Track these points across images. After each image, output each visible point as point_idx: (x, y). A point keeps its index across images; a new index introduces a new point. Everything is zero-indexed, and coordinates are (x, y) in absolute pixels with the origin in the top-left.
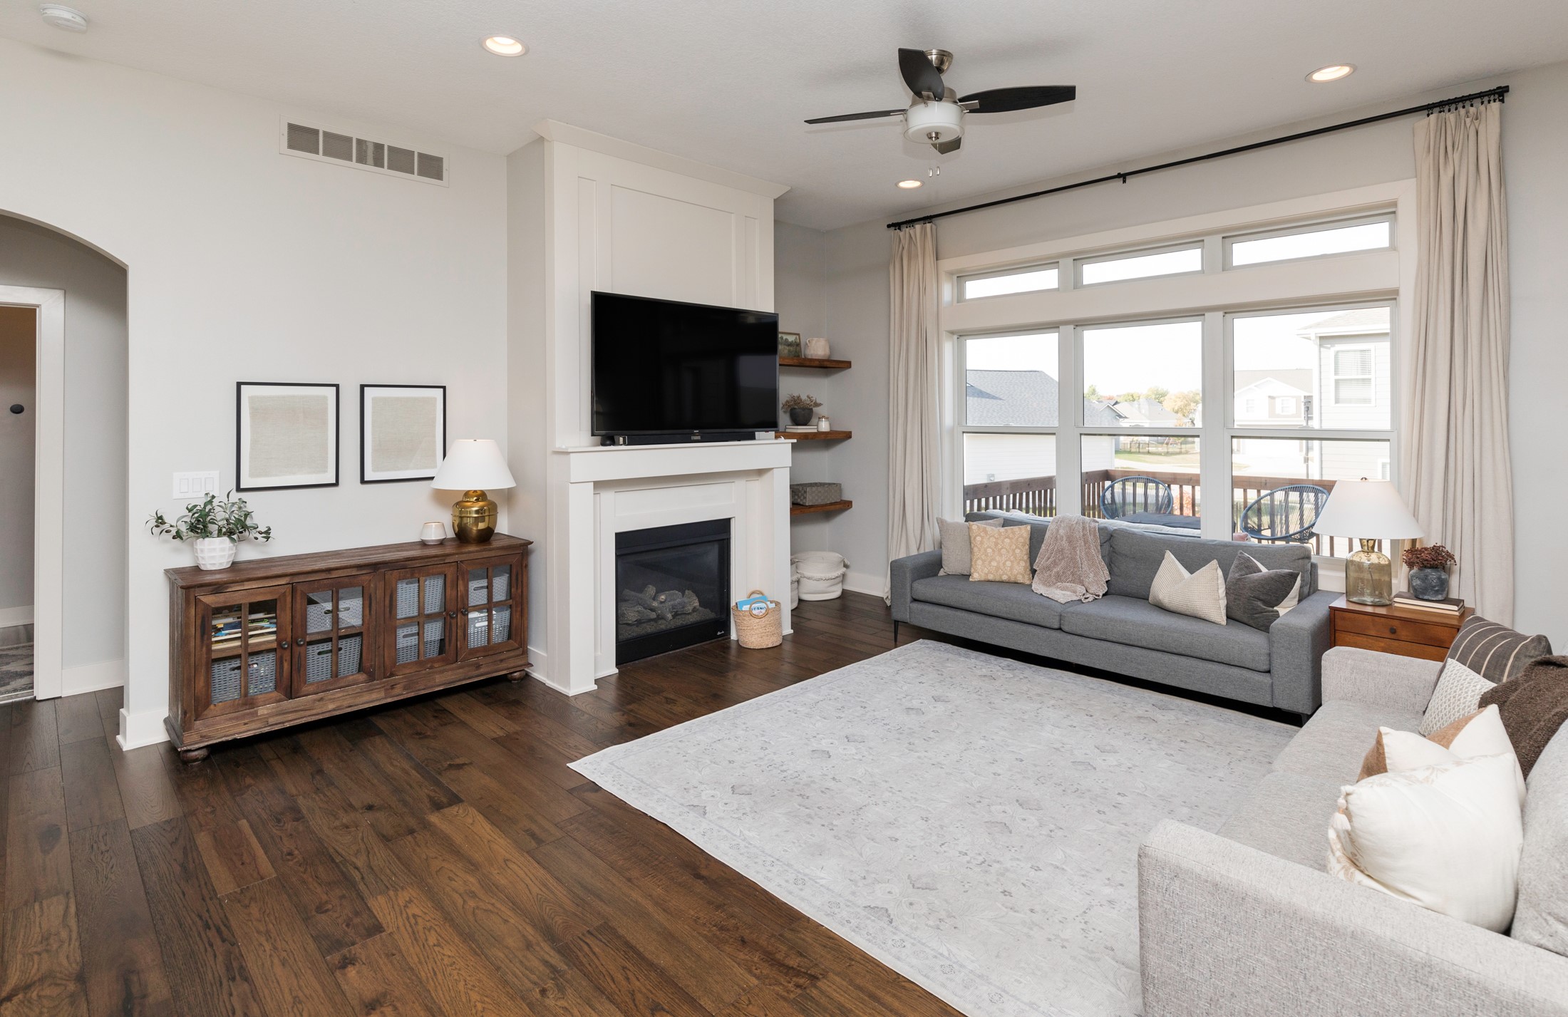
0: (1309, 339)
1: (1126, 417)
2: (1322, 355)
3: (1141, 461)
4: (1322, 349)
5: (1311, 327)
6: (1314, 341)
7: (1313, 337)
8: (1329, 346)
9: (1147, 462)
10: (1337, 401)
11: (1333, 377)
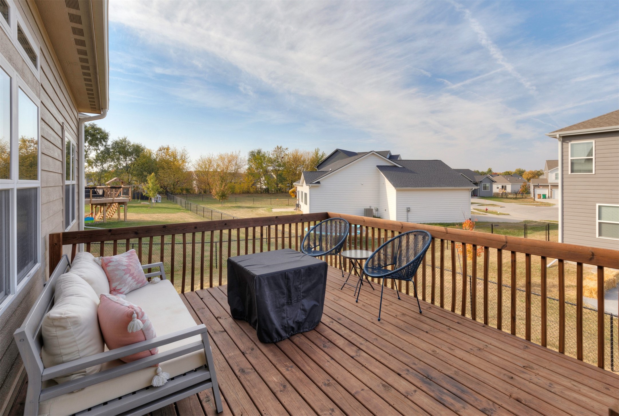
0: (556, 138)
1: (496, 182)
2: (564, 146)
3: (501, 201)
4: (564, 143)
5: (557, 131)
6: (558, 139)
7: (557, 136)
8: (568, 141)
9: (504, 202)
10: (572, 171)
11: (570, 158)
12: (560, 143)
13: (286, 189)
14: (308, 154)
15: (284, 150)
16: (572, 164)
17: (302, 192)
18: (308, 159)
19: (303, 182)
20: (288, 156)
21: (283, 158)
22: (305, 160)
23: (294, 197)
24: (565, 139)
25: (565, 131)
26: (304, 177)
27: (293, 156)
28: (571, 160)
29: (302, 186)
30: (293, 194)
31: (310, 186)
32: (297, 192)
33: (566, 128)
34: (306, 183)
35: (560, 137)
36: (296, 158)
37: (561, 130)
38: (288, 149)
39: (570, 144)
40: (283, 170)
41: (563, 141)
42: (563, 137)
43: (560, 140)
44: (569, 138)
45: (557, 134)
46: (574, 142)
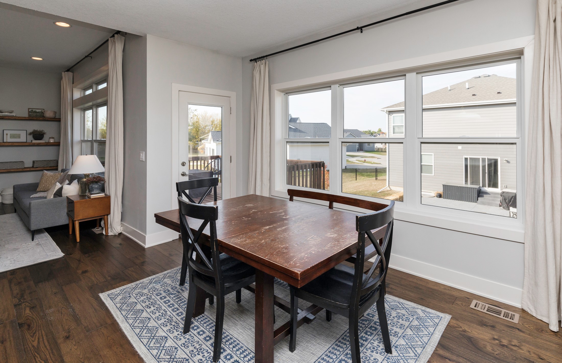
4: (389, 115)
5: (385, 108)
7: (385, 111)
10: (394, 133)
11: (392, 125)
12: (387, 115)
13: (195, 146)
14: (217, 115)
15: (193, 111)
16: (394, 129)
17: (210, 149)
18: (217, 120)
19: (211, 140)
20: (197, 116)
21: (191, 118)
22: (214, 121)
23: (203, 153)
24: (390, 112)
25: (390, 108)
26: (212, 136)
27: (202, 117)
28: (393, 126)
29: (210, 143)
30: (202, 150)
31: (217, 143)
32: (206, 149)
33: (391, 106)
34: (214, 141)
35: (387, 111)
36: (205, 118)
37: (388, 107)
38: (197, 111)
39: (392, 115)
40: (192, 129)
41: (389, 114)
42: (389, 111)
43: (387, 113)
44: (392, 113)
45: (385, 110)
46: (394, 115)
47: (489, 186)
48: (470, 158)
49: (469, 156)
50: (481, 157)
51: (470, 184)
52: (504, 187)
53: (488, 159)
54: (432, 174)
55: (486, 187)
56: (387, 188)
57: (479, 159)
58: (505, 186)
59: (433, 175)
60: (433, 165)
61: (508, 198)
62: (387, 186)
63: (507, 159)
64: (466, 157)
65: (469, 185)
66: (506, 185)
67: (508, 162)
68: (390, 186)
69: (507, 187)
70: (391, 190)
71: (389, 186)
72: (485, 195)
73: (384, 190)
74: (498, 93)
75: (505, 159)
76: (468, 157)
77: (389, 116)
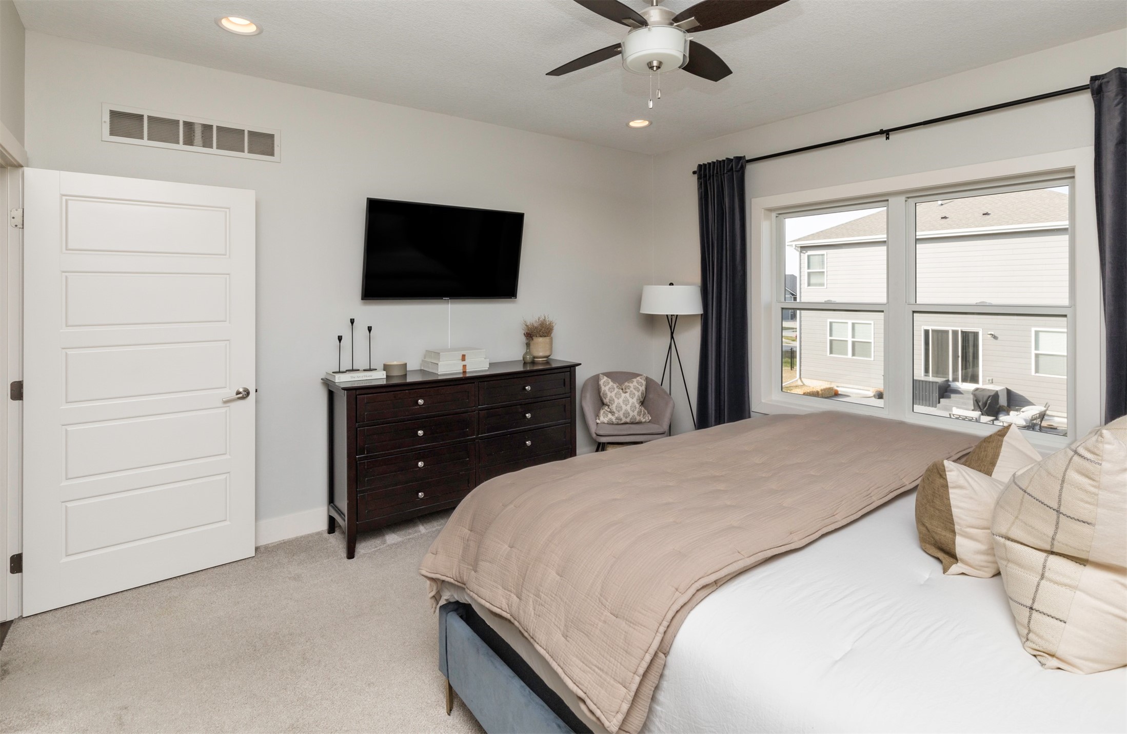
12: (798, 253)
16: (809, 277)
24: (803, 249)
25: (802, 241)
28: (808, 272)
33: (804, 237)
39: (807, 254)
41: (801, 252)
42: (801, 247)
43: (798, 250)
44: (806, 249)
45: (794, 243)
46: (810, 253)
47: (965, 380)
48: (933, 331)
49: (931, 325)
50: (950, 329)
51: (932, 376)
52: (987, 382)
53: (962, 332)
54: (870, 357)
55: (958, 381)
56: (797, 380)
57: (947, 332)
58: (989, 380)
59: (872, 359)
60: (872, 341)
61: (983, 398)
62: (797, 379)
63: (993, 333)
64: (927, 328)
65: (931, 378)
66: (991, 378)
67: (995, 337)
68: (803, 379)
69: (992, 383)
70: (804, 384)
71: (800, 378)
72: (952, 395)
73: (792, 385)
74: (984, 214)
75: (989, 333)
76: (930, 328)
77: (800, 256)
